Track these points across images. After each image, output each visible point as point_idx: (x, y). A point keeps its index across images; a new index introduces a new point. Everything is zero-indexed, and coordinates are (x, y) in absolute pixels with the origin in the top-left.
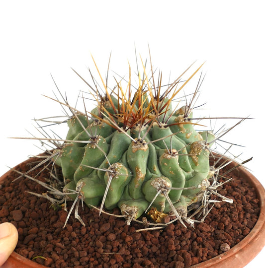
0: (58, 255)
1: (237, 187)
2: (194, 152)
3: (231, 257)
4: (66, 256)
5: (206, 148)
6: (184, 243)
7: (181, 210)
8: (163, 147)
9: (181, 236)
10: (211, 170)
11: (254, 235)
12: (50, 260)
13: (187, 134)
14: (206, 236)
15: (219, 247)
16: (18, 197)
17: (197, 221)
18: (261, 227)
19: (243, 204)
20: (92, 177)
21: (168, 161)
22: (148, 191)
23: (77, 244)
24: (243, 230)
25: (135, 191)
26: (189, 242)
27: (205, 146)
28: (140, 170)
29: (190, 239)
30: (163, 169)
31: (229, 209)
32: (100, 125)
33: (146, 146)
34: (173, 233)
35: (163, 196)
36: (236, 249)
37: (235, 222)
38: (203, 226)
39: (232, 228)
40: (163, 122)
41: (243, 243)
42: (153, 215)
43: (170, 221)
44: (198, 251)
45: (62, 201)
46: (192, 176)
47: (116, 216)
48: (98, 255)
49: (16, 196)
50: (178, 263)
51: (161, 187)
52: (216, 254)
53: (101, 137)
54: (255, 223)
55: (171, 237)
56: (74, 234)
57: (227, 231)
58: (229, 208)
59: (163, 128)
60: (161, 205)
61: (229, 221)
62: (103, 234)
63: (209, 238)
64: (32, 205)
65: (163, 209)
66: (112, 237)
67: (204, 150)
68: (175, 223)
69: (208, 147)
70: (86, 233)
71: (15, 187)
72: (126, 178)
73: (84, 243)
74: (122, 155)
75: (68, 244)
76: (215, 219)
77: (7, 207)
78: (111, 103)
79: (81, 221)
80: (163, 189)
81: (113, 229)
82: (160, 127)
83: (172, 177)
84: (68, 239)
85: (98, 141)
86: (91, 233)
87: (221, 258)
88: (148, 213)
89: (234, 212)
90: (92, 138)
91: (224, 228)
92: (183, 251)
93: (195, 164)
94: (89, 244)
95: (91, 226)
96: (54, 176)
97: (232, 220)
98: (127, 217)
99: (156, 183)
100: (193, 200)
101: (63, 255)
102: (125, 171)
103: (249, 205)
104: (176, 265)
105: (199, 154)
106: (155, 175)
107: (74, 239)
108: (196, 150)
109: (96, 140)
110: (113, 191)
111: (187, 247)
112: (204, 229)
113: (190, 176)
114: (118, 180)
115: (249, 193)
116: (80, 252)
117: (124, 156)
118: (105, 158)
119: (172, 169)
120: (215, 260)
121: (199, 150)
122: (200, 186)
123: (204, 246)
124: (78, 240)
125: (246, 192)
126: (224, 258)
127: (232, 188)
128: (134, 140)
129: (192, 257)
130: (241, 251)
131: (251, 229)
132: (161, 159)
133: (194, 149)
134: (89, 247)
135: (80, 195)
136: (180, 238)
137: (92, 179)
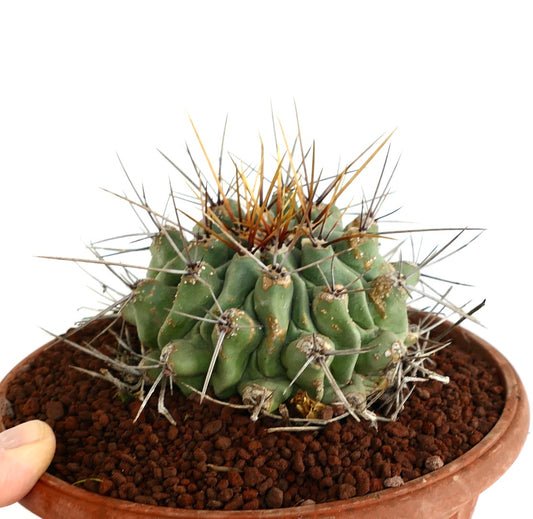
0: (125, 475)
1: (463, 366)
2: (378, 292)
3: (444, 479)
4: (139, 477)
5: (400, 284)
6: (358, 454)
7: (354, 398)
8: (319, 282)
9: (352, 443)
10: (412, 331)
11: (489, 445)
12: (110, 483)
13: (365, 260)
14: (399, 444)
15: (424, 462)
16: (57, 382)
17: (383, 419)
18: (504, 431)
19: (472, 394)
20: (190, 338)
21: (327, 304)
22: (291, 358)
23: (160, 455)
24: (469, 436)
25: (267, 361)
26: (367, 454)
27: (397, 281)
28: (276, 321)
29: (369, 448)
30: (320, 321)
31: (446, 402)
32: (206, 245)
33: (288, 278)
34: (337, 437)
35: (318, 367)
36: (454, 467)
37: (455, 421)
38: (395, 426)
39: (450, 432)
40: (320, 238)
41: (469, 457)
42: (302, 405)
43: (334, 417)
44: (382, 467)
45: (138, 386)
46: (374, 336)
47: (232, 406)
48: (197, 474)
49: (54, 381)
50: (343, 486)
51: (315, 351)
52: (417, 474)
53: (207, 264)
54: (494, 425)
55: (334, 443)
56: (155, 438)
57: (440, 436)
58: (446, 398)
59: (319, 247)
60: (316, 387)
61: (443, 420)
62: (207, 439)
63: (406, 449)
64: (81, 394)
65: (321, 395)
66: (224, 442)
67: (396, 289)
68: (343, 421)
69: (403, 283)
70: (178, 437)
71: (55, 367)
72: (251, 337)
73: (172, 454)
74: (246, 297)
75: (144, 457)
76: (418, 415)
77: (37, 399)
78: (227, 209)
79: (169, 417)
80: (318, 355)
81: (227, 429)
82: (315, 246)
83: (335, 337)
84: (144, 448)
85: (200, 271)
86: (186, 436)
87: (425, 481)
88: (292, 400)
89: (454, 406)
90: (189, 266)
91: (434, 432)
92: (355, 468)
93: (379, 315)
94: (181, 455)
95: (187, 426)
96: (124, 345)
97: (450, 419)
98: (253, 409)
99: (305, 344)
100: (378, 384)
101: (133, 475)
102: (249, 324)
103: (484, 396)
104: (341, 491)
105: (388, 295)
106: (305, 332)
107: (154, 447)
108: (381, 288)
109: (196, 268)
110: (228, 361)
111: (363, 461)
112: (396, 431)
113: (370, 336)
114: (237, 340)
115: (485, 375)
116: (165, 469)
117: (249, 298)
118: (214, 302)
119: (336, 321)
120: (413, 485)
121: (386, 289)
122: (388, 353)
123: (394, 461)
124: (161, 450)
125: (480, 375)
126: (431, 481)
127: (454, 368)
128: (267, 268)
129: (371, 478)
130: (463, 470)
131: (485, 434)
132: (316, 302)
133: (378, 287)
134: (181, 460)
135: (167, 369)
136: (350, 446)
137: (190, 341)
